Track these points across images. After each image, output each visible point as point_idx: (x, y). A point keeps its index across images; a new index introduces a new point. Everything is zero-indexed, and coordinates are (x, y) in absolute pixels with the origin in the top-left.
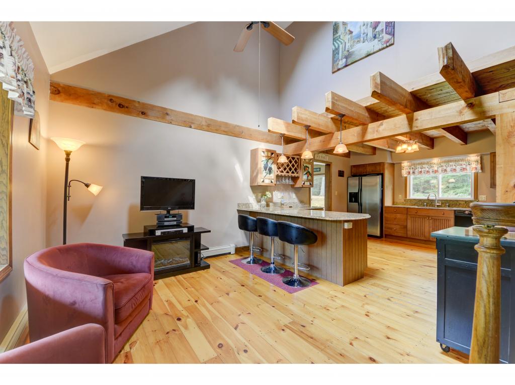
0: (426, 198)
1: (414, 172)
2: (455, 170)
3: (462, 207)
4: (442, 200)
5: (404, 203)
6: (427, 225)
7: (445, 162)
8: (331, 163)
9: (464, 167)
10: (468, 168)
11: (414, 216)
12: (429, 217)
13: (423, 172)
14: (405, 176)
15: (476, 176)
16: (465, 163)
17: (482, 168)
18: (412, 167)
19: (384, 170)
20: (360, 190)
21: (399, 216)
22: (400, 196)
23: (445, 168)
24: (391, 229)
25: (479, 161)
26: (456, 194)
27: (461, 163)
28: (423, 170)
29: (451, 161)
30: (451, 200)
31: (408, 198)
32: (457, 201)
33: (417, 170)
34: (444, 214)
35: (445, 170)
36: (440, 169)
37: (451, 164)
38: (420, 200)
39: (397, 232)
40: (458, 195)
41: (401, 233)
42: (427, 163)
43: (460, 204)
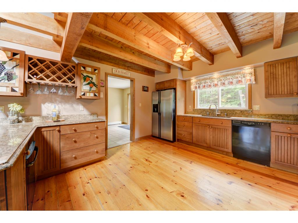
0: (208, 108)
1: (199, 87)
2: (232, 83)
3: (238, 116)
4: (221, 110)
5: (193, 112)
6: (208, 133)
7: (224, 76)
8: (134, 79)
9: (240, 79)
10: (243, 80)
11: (197, 124)
12: (209, 125)
13: (206, 86)
14: (193, 90)
15: (250, 87)
16: (241, 76)
17: (256, 80)
18: (198, 82)
19: (176, 85)
20: (159, 102)
21: (186, 123)
22: (190, 106)
23: (223, 81)
24: (181, 134)
25: (253, 73)
26: (231, 105)
27: (237, 76)
28: (206, 84)
29: (228, 75)
30: (228, 110)
31: (196, 108)
32: (234, 110)
33: (201, 85)
34: (222, 123)
35: (224, 84)
36: (219, 83)
37: (228, 77)
38: (204, 110)
39: (185, 138)
40: (232, 105)
41: (188, 138)
42: (209, 78)
43: (236, 113)
